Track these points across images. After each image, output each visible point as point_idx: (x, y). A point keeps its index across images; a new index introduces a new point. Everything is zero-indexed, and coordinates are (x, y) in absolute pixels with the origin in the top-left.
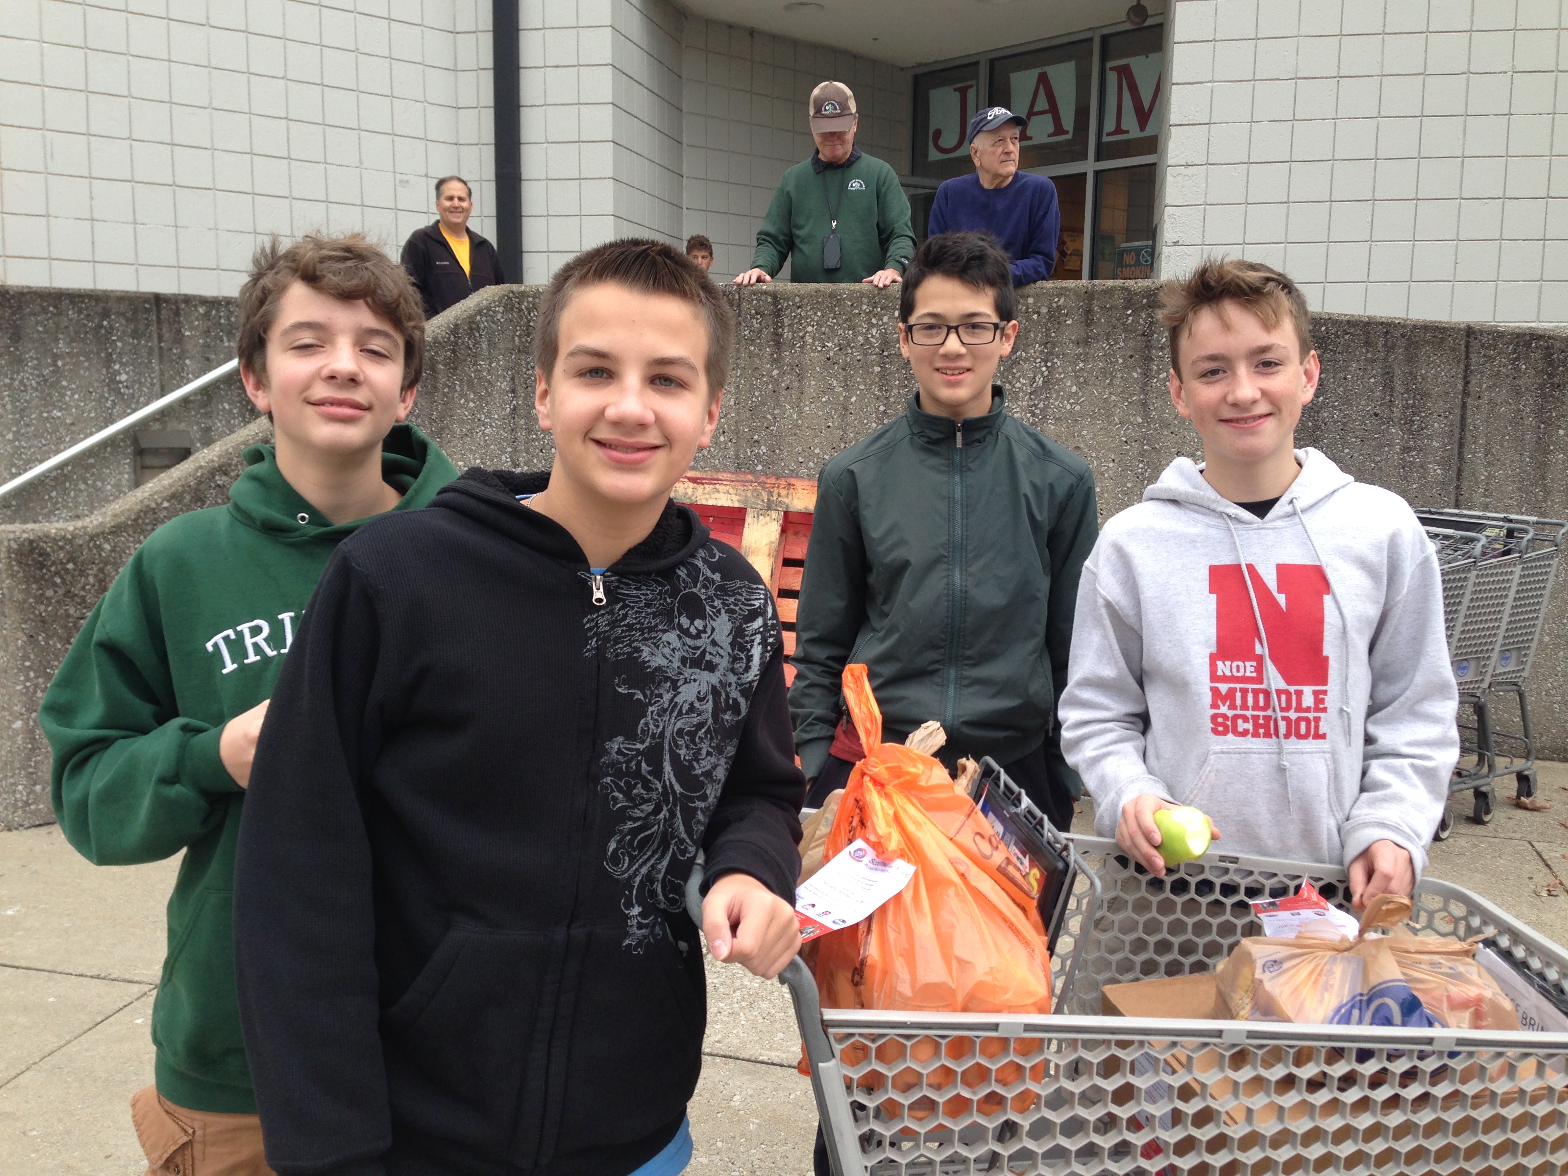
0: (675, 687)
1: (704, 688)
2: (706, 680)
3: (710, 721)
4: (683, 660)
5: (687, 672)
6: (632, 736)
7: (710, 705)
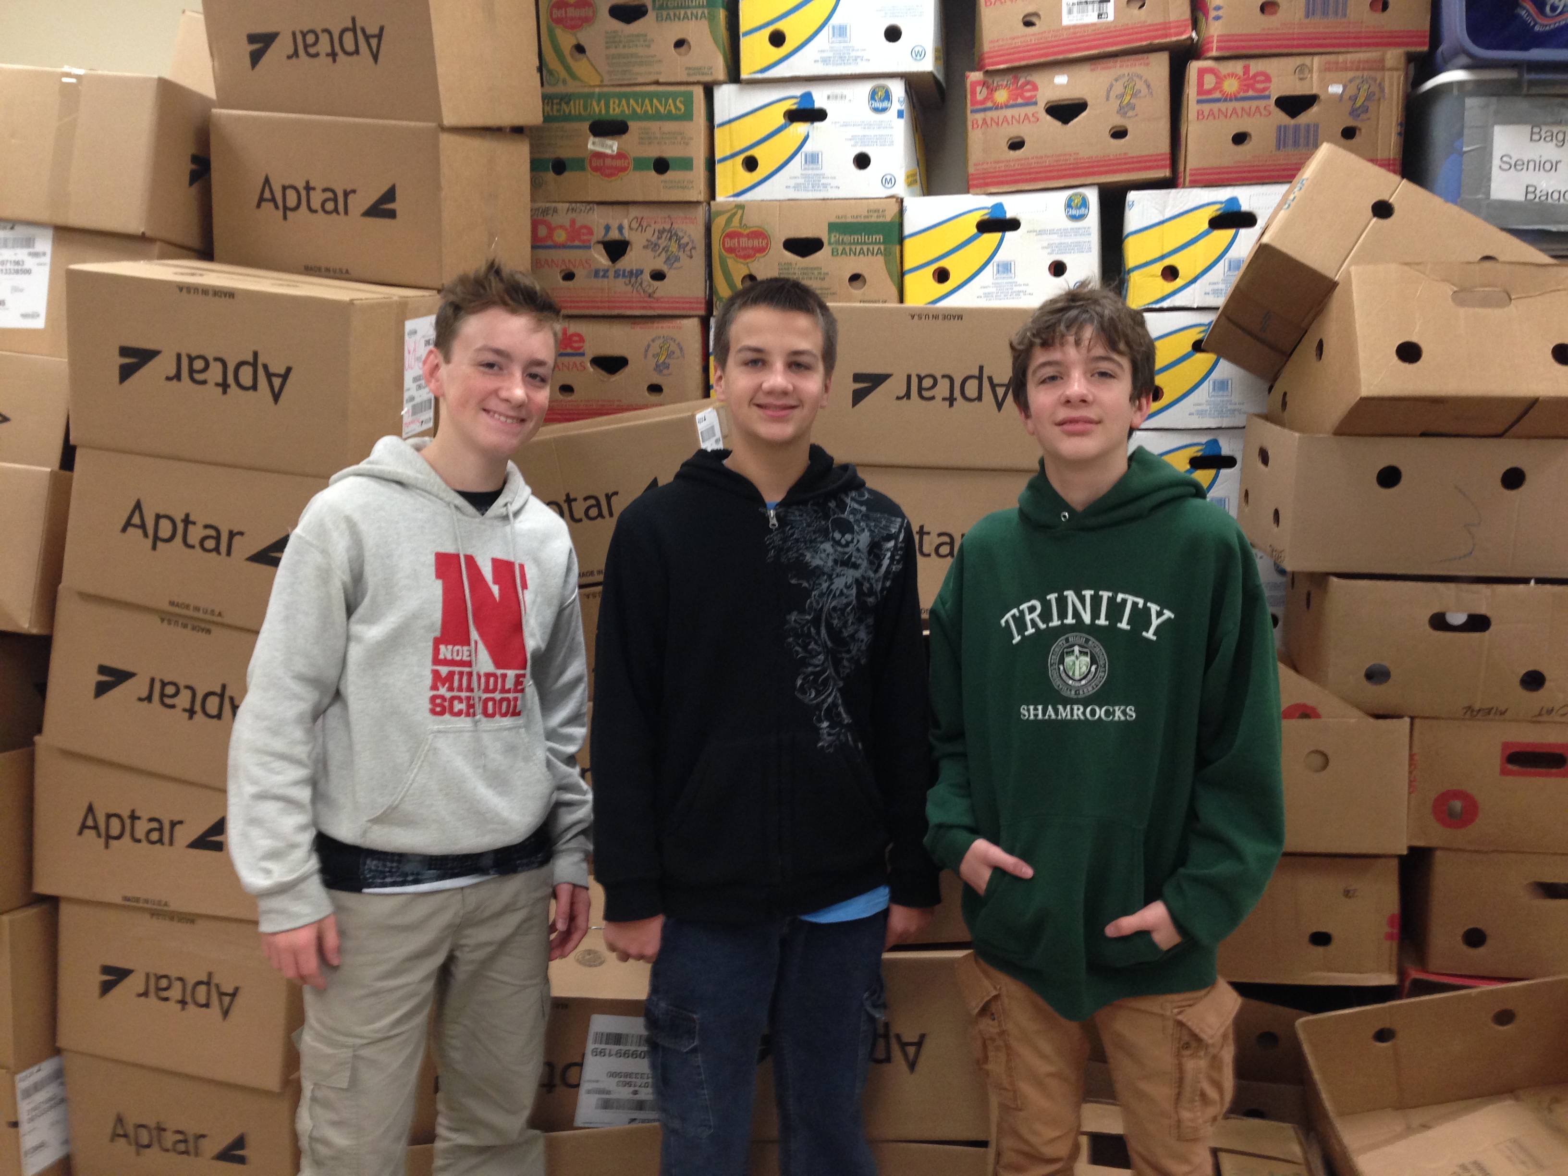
0: (830, 578)
1: (850, 581)
2: (851, 575)
3: (854, 602)
4: (835, 561)
5: (839, 569)
6: (802, 611)
7: (854, 591)
